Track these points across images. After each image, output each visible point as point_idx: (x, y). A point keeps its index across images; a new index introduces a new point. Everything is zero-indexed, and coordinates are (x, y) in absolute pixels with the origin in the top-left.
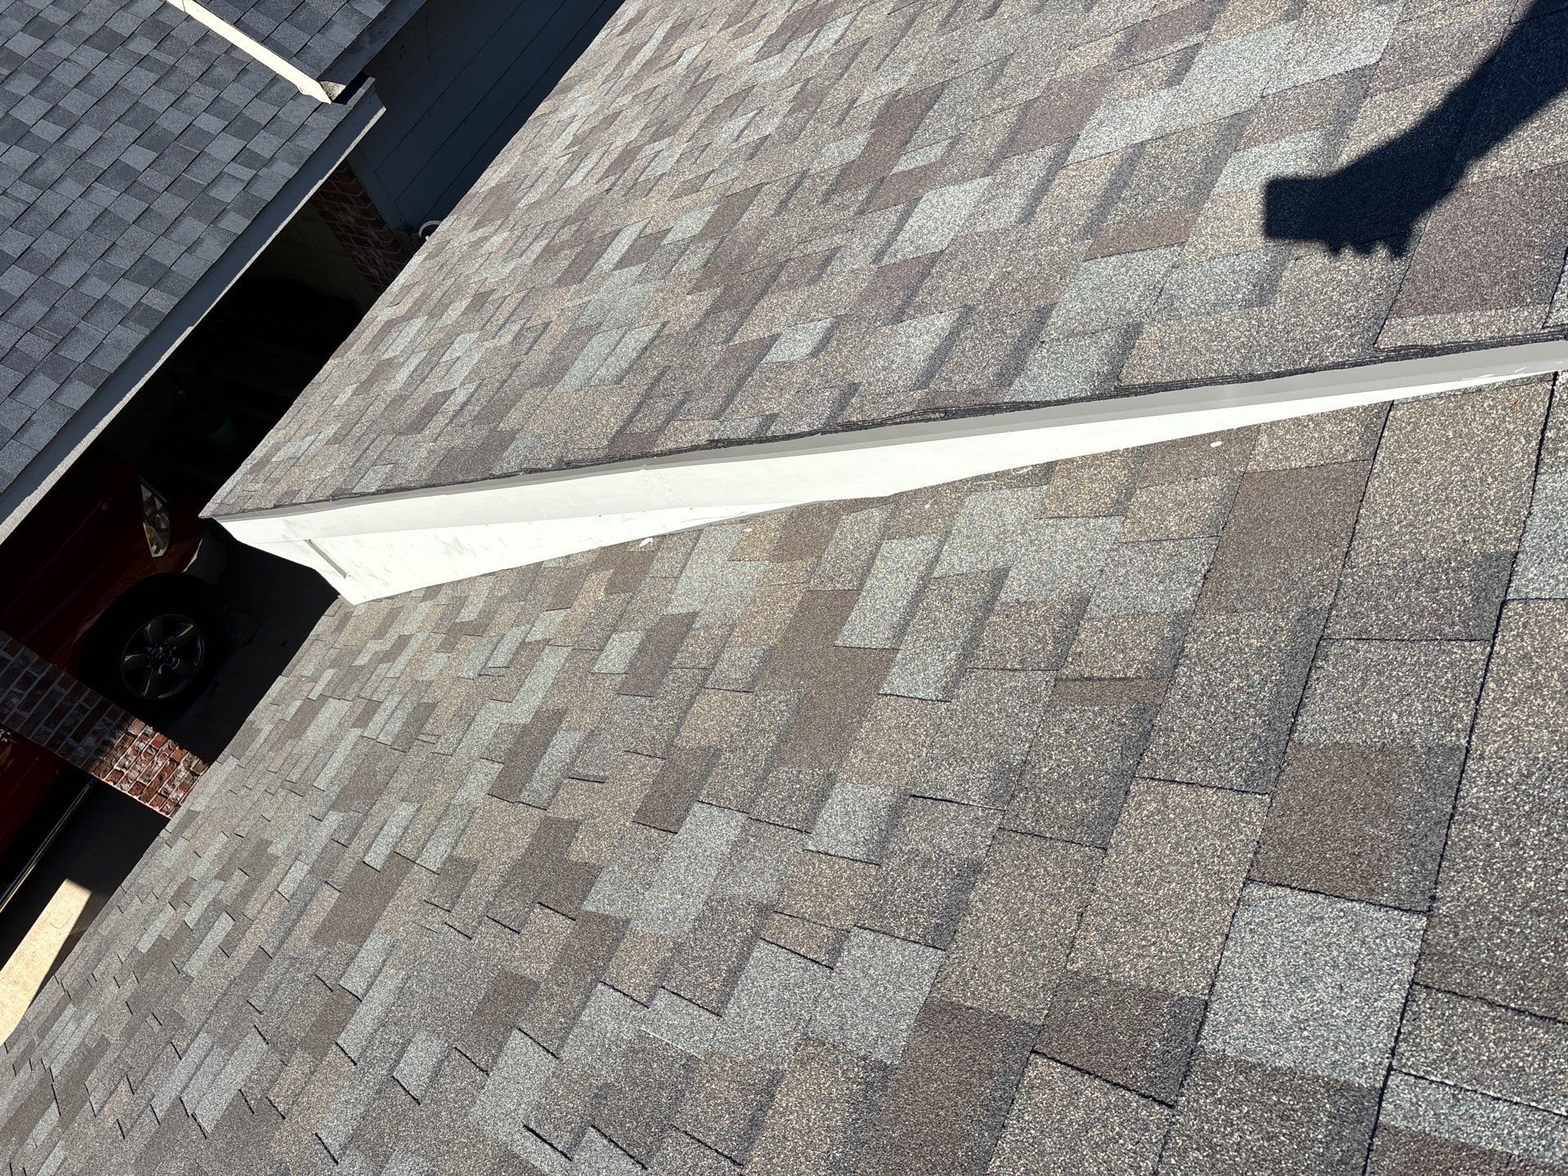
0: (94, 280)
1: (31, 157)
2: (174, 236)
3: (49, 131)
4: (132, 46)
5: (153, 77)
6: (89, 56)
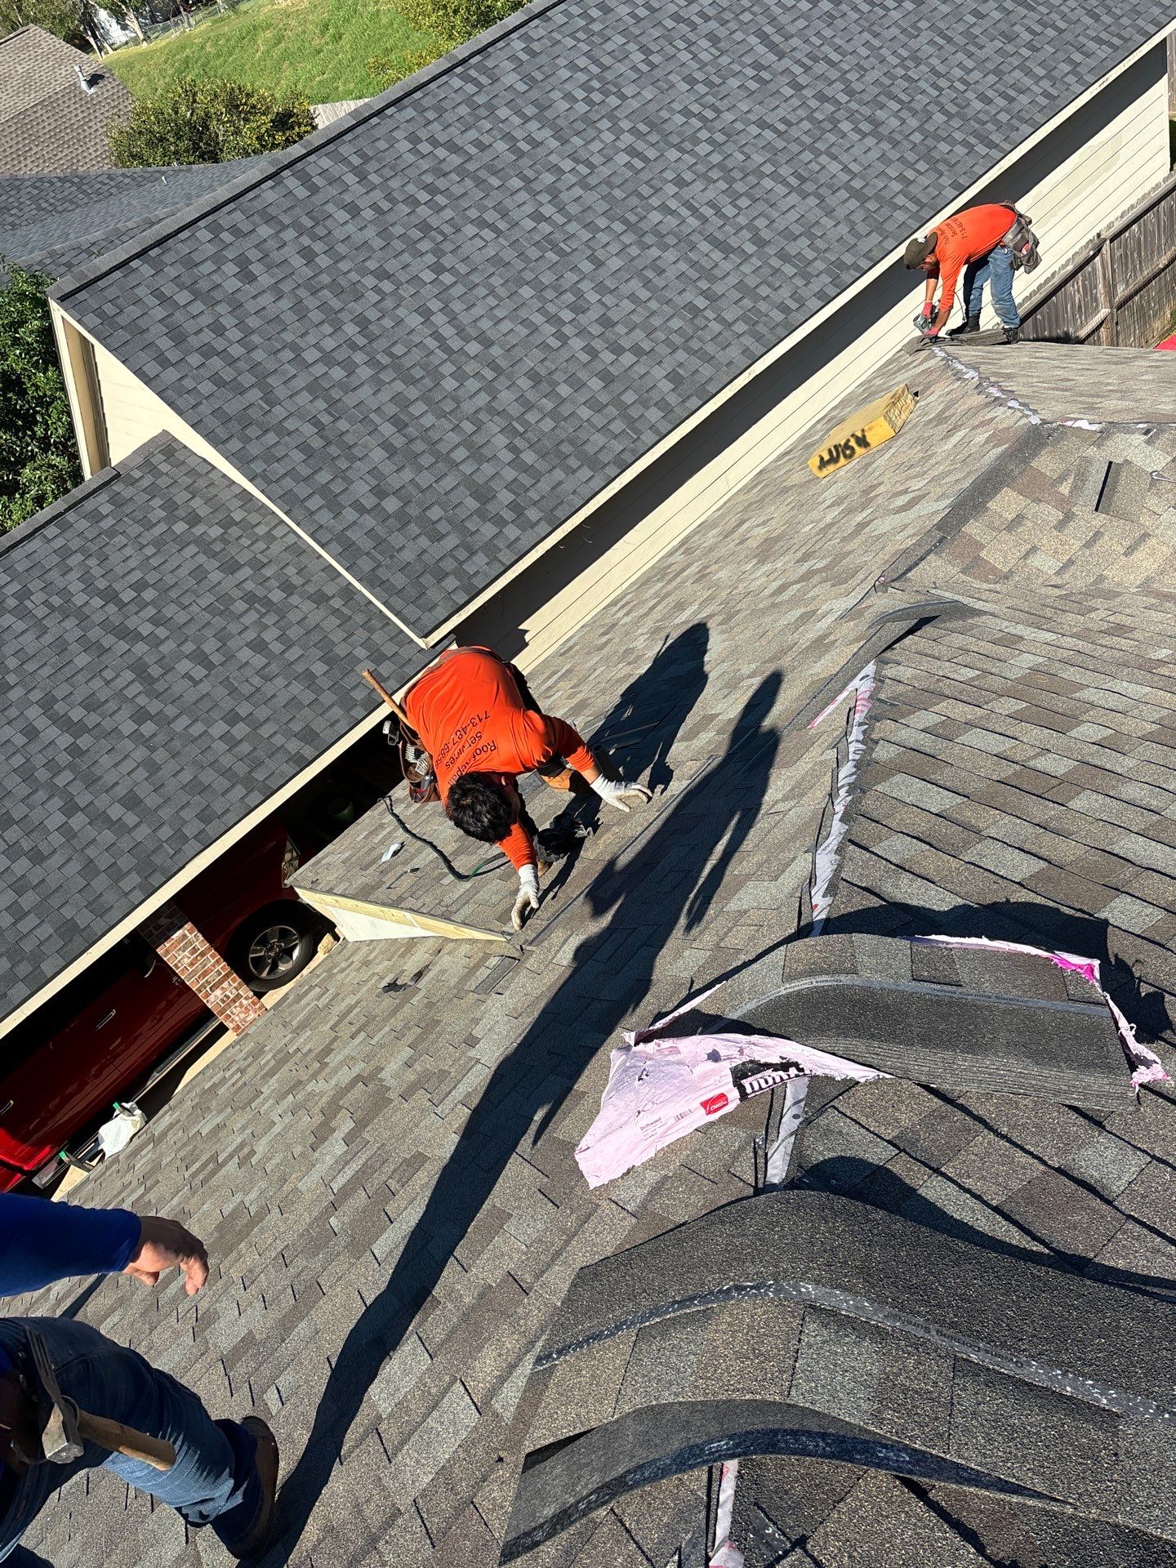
0: (279, 735)
1: (265, 661)
2: (326, 716)
3: (276, 647)
4: (331, 603)
5: (338, 622)
6: (308, 605)
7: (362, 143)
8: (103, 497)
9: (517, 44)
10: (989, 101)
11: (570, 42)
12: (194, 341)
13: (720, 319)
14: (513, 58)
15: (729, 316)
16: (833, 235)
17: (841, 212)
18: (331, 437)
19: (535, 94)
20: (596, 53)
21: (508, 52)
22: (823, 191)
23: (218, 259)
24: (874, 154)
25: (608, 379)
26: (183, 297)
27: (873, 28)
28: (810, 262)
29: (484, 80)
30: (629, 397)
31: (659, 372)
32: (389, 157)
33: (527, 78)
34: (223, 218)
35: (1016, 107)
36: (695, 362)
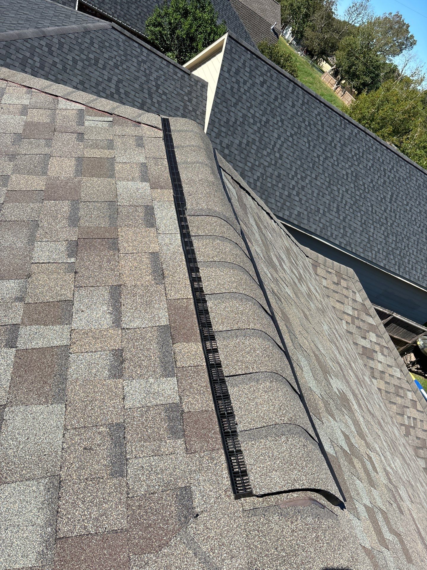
7: (310, 100)
8: (182, 73)
9: (356, 130)
10: (409, 264)
11: (364, 144)
12: (238, 78)
13: (320, 218)
14: (352, 131)
15: (322, 221)
16: (356, 239)
17: (363, 238)
18: (234, 126)
19: (347, 141)
20: (365, 153)
21: (353, 129)
22: (365, 231)
23: (262, 75)
24: (381, 240)
25: (289, 196)
26: (247, 69)
27: (410, 224)
28: (347, 236)
29: (343, 126)
30: (288, 204)
31: (298, 209)
32: (312, 109)
33: (349, 137)
34: (273, 72)
35: (411, 271)
36: (306, 218)
